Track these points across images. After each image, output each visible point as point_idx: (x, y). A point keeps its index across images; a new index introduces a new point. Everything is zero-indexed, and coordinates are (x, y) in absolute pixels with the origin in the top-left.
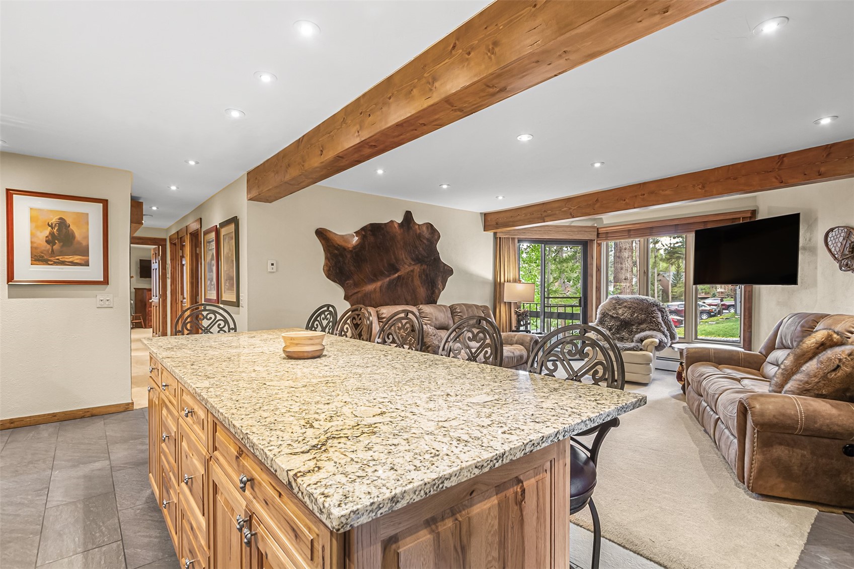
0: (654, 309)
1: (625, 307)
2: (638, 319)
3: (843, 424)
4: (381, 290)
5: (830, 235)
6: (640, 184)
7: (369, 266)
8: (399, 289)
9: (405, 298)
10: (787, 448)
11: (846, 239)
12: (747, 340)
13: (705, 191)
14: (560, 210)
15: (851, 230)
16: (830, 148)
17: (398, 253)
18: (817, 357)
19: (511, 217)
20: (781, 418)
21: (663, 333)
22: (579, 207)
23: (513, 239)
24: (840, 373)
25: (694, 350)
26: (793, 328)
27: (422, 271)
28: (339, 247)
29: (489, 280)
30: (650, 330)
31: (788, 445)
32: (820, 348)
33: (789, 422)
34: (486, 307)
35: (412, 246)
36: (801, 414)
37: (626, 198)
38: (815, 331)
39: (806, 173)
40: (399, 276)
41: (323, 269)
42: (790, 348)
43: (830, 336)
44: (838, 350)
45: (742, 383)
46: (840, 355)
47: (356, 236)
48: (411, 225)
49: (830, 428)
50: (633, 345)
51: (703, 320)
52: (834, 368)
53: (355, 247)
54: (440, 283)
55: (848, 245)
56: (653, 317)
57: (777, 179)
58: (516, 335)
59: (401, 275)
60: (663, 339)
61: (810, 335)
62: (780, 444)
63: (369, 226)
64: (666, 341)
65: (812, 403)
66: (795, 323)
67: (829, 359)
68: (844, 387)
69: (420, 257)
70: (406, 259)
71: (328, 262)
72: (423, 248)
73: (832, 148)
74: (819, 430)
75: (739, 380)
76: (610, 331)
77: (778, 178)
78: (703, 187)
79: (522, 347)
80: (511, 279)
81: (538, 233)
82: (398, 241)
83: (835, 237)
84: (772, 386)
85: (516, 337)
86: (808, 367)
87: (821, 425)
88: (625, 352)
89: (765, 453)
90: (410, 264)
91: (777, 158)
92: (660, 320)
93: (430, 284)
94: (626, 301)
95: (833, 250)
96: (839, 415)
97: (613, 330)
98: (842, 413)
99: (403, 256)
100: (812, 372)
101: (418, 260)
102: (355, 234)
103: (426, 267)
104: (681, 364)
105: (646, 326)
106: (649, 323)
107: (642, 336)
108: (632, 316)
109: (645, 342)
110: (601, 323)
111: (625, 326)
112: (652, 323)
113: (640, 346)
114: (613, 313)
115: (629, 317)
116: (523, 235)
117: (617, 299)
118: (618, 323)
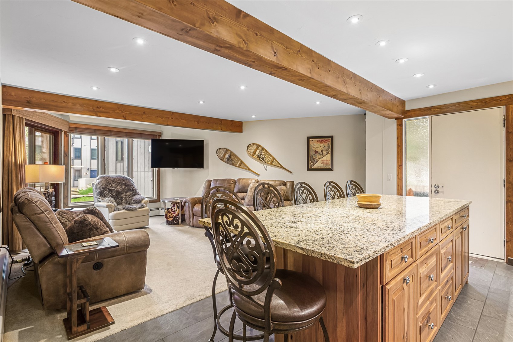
5: (218, 151)
14: (114, 111)
30: (134, 195)
83: (221, 152)
94: (115, 179)
104: (168, 209)
105: (130, 193)
106: (131, 191)
107: (141, 199)
108: (122, 188)
109: (143, 202)
110: (101, 194)
111: (118, 195)
112: (133, 191)
113: (144, 204)
114: (110, 187)
115: (120, 188)
116: (31, 117)
117: (108, 177)
118: (114, 193)
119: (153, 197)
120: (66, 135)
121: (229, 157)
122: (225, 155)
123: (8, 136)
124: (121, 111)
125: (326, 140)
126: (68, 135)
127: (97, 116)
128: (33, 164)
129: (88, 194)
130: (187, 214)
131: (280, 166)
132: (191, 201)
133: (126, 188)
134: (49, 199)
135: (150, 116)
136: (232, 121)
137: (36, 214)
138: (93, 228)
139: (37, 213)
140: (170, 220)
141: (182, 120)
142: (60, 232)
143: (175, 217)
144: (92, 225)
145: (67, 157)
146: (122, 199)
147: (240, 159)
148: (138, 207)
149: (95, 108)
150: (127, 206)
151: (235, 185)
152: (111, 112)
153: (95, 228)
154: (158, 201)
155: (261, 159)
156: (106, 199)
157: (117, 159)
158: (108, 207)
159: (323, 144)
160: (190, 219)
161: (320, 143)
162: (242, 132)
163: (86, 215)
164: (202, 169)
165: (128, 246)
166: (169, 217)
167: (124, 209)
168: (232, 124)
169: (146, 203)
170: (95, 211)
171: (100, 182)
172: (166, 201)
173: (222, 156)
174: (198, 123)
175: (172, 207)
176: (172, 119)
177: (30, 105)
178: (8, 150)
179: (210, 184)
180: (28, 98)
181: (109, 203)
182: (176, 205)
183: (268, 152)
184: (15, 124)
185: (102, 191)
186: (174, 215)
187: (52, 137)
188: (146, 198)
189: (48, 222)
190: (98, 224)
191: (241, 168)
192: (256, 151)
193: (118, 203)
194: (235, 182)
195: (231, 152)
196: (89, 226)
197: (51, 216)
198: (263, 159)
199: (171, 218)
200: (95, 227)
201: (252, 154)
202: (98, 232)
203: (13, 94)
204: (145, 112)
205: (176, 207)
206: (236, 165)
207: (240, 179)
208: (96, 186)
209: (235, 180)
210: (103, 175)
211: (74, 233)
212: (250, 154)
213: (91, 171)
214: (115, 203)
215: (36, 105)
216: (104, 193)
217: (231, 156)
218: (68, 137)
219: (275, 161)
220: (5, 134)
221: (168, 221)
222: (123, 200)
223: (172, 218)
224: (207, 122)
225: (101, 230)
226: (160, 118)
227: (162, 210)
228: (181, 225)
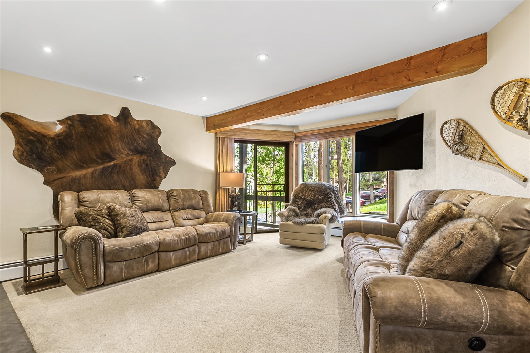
0: (329, 191)
1: (310, 190)
2: (319, 199)
3: (469, 316)
4: (92, 176)
5: (444, 128)
6: (310, 88)
7: (77, 154)
8: (115, 176)
9: (122, 184)
10: (410, 344)
11: (456, 129)
12: (391, 213)
13: (355, 91)
14: (256, 112)
15: (460, 121)
16: (445, 49)
17: (113, 143)
18: (439, 232)
19: (224, 119)
20: (403, 310)
21: (335, 210)
22: (269, 109)
23: (230, 139)
24: (463, 250)
25: (349, 222)
26: (419, 203)
27: (142, 161)
28: (36, 133)
29: (212, 171)
30: (327, 207)
31: (411, 340)
32: (441, 221)
33: (411, 314)
34: (205, 193)
35: (130, 139)
36: (424, 305)
37: (301, 100)
38: (436, 204)
39: (427, 72)
40: (115, 164)
41: (14, 154)
42: (417, 220)
43: (449, 208)
44: (459, 223)
45: (380, 252)
46: (463, 229)
47: (60, 125)
48: (129, 120)
49: (455, 321)
50: (312, 219)
51: (376, 202)
52: (456, 245)
53: (58, 135)
54: (162, 172)
55: (458, 133)
56: (329, 198)
57: (406, 78)
58: (223, 214)
59: (118, 164)
60: (334, 214)
61: (432, 208)
62: (403, 339)
63: (76, 117)
64: (337, 216)
65: (436, 288)
66: (421, 198)
67: (452, 235)
68: (466, 266)
69: (139, 148)
70: (124, 149)
71: (19, 147)
72: (142, 141)
73: (446, 50)
74: (444, 323)
75: (377, 249)
76: (299, 209)
77: (407, 76)
78: (354, 88)
79: (226, 224)
80: (229, 170)
81: (251, 135)
82: (113, 133)
83: (448, 129)
84: (400, 259)
85: (223, 215)
86: (431, 243)
87: (446, 317)
88: (306, 225)
89: (388, 350)
90: (128, 155)
91: (406, 60)
92: (333, 199)
93: (151, 172)
94: (311, 186)
95: (446, 139)
96: (465, 304)
97: (302, 208)
98: (466, 300)
99: (120, 147)
100: (435, 249)
101: (138, 152)
102: (58, 123)
103: (146, 157)
122: (454, 134)
191: (483, 162)
192: (515, 102)
201: (504, 116)
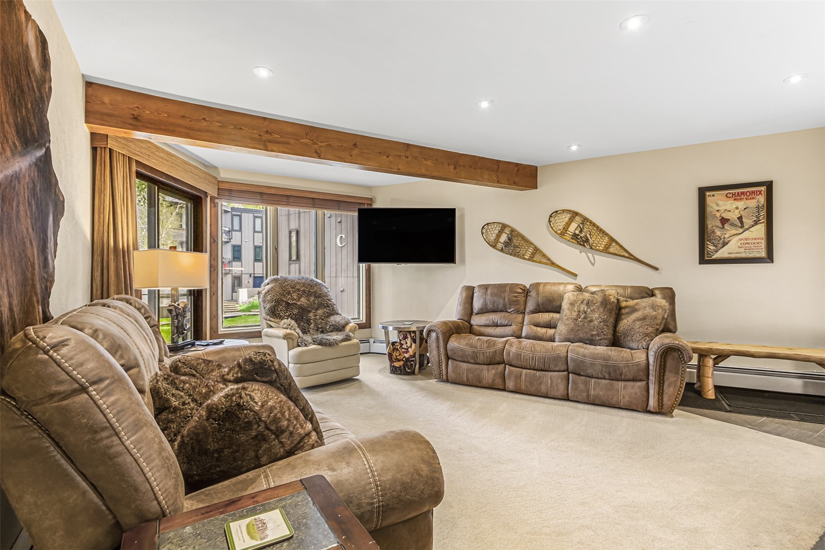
104: (393, 344)
105: (323, 310)
106: (325, 307)
107: (343, 322)
108: (309, 301)
109: (348, 328)
110: (274, 313)
111: (302, 314)
112: (328, 306)
113: (351, 334)
114: (289, 299)
115: (306, 301)
116: (147, 159)
117: (285, 280)
118: (296, 311)
119: (359, 319)
120: (214, 204)
121: (509, 239)
122: (498, 236)
123: (102, 192)
124: (312, 140)
125: (753, 192)
126: (217, 203)
127: (268, 151)
128: (155, 247)
129: (251, 311)
130: (433, 354)
131: (627, 255)
132: (441, 329)
133: (317, 301)
134: (179, 321)
135: (365, 151)
136: (517, 165)
137: (52, 396)
138: (266, 432)
139: (59, 393)
140: (397, 364)
141: (425, 162)
142: (152, 465)
143: (407, 360)
144: (265, 422)
145: (215, 243)
146: (310, 322)
147: (531, 244)
148: (339, 339)
149: (263, 134)
150: (320, 336)
151: (527, 296)
152: (292, 141)
153: (274, 433)
154: (368, 327)
155: (581, 241)
156: (283, 321)
157: (290, 259)
158: (286, 337)
159: (743, 203)
160: (440, 366)
161: (735, 199)
162: (537, 189)
163: (244, 388)
164: (452, 265)
165: (383, 506)
166: (395, 359)
167: (315, 342)
168: (518, 170)
169: (353, 331)
170: (270, 366)
171: (271, 289)
172: (391, 328)
173: (492, 238)
174: (455, 168)
175: (400, 340)
176: (406, 159)
177: (139, 124)
178: (102, 221)
179: (471, 294)
180: (135, 111)
181: (289, 331)
182: (409, 337)
183: (598, 227)
184: (114, 168)
185: (274, 307)
186: (407, 355)
187: (191, 206)
188: (352, 319)
189: (104, 429)
190: (283, 414)
191: (534, 261)
192: (568, 224)
193: (303, 331)
194: (526, 292)
195: (513, 230)
196: (256, 426)
197: (114, 403)
198: (587, 240)
199: (399, 361)
200: (273, 428)
201: (559, 232)
202: (281, 443)
203: (106, 100)
204: (357, 144)
205: (409, 341)
206: (523, 255)
207: (538, 284)
208: (265, 296)
209: (525, 286)
210: (276, 276)
211: (204, 452)
212: (556, 232)
213: (255, 277)
214: (298, 330)
215: (151, 124)
216: (277, 310)
217: (513, 238)
218: (216, 207)
219: (614, 244)
220: (96, 189)
221: (394, 366)
222: (311, 324)
223: (403, 362)
224: (471, 167)
225: (291, 433)
226: (385, 157)
227: (374, 342)
228: (419, 376)
